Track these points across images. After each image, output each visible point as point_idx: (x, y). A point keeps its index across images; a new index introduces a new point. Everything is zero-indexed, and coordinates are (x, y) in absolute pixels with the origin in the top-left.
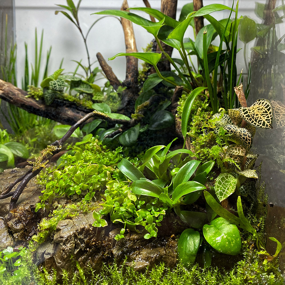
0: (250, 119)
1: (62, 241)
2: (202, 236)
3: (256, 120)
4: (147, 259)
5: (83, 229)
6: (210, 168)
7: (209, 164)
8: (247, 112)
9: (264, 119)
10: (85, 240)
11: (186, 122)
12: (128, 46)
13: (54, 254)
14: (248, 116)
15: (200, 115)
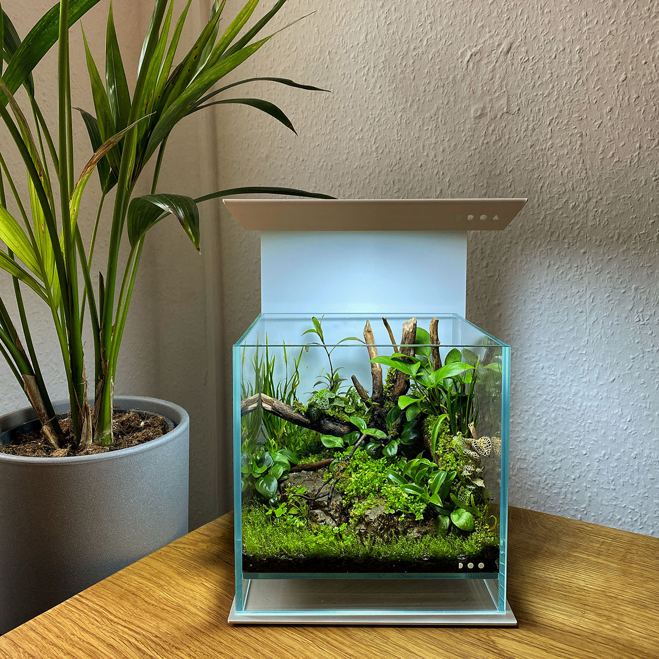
0: (478, 449)
1: (372, 522)
2: (450, 519)
3: (481, 450)
4: (419, 532)
5: (380, 515)
6: (454, 476)
7: (453, 474)
8: (476, 444)
9: (486, 451)
10: (383, 522)
11: (435, 443)
12: (374, 365)
13: (366, 529)
14: (477, 447)
15: (444, 438)
